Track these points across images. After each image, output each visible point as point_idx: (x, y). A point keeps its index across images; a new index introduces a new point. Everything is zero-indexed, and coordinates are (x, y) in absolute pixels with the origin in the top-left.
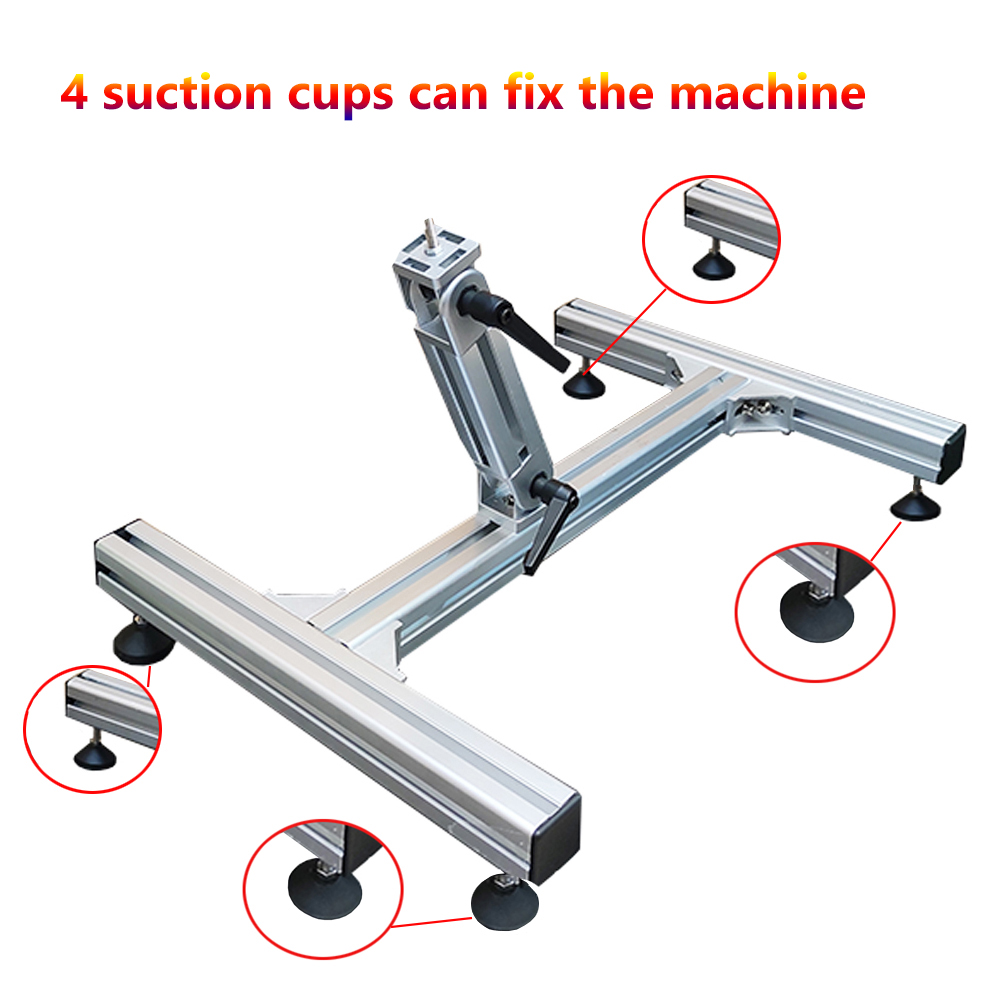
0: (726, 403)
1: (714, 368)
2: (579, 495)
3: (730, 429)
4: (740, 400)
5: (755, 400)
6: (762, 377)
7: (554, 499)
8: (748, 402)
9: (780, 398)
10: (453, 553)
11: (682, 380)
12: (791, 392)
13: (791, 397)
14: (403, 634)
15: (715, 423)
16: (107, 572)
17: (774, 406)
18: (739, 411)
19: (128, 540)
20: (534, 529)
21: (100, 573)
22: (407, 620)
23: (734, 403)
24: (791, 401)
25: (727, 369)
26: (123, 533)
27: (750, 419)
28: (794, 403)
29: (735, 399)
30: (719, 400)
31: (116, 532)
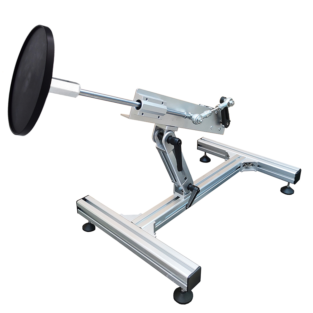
0: (240, 164)
1: (238, 155)
2: (200, 189)
3: (241, 170)
4: (244, 163)
5: (248, 163)
6: (249, 157)
7: (194, 190)
8: (246, 163)
9: (254, 162)
10: (168, 204)
11: (229, 158)
12: (257, 161)
13: (257, 162)
14: (156, 225)
15: (238, 169)
16: (80, 209)
17: (252, 164)
18: (244, 166)
19: (85, 201)
20: (188, 198)
21: (78, 209)
22: (157, 221)
23: (242, 164)
24: (257, 163)
25: (241, 155)
26: (84, 199)
27: (246, 168)
28: (258, 163)
29: (243, 163)
30: (239, 163)
31: (82, 199)
